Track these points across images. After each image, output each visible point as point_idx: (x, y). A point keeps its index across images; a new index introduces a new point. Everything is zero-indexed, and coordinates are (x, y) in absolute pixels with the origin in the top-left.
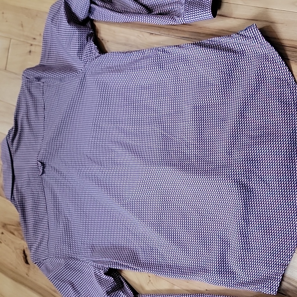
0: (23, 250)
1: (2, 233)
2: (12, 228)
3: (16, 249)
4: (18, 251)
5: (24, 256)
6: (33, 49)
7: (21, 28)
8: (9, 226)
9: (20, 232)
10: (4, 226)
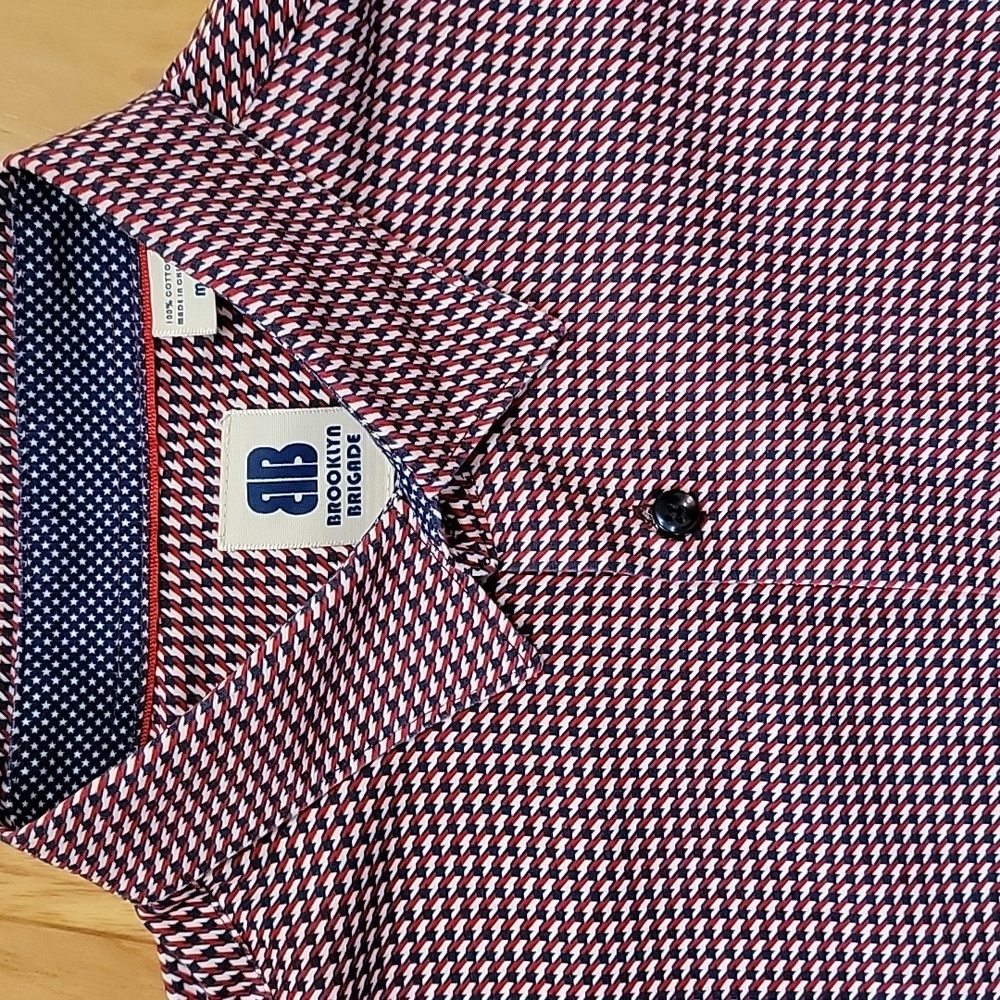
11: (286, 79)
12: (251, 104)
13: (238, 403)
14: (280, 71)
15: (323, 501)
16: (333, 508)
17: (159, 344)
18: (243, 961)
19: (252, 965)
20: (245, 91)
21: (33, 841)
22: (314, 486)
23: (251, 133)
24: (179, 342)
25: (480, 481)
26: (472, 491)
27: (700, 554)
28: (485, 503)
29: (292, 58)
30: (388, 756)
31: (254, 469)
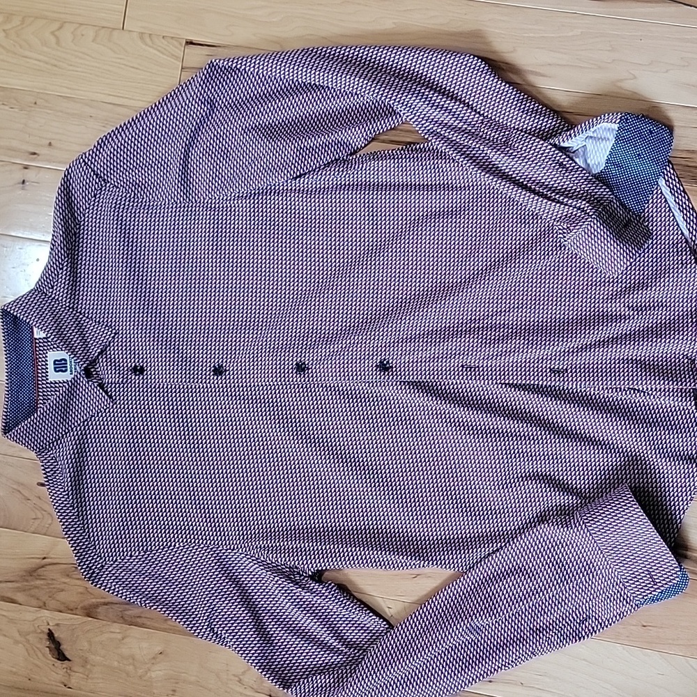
11: (57, 285)
12: (51, 290)
13: (51, 350)
14: (55, 284)
15: (69, 370)
16: (71, 371)
17: (36, 339)
18: (56, 464)
19: (57, 465)
20: (49, 288)
21: (9, 437)
22: (66, 367)
23: (51, 296)
24: (40, 338)
25: (98, 365)
26: (96, 367)
27: (143, 378)
28: (99, 369)
29: (57, 281)
30: (84, 422)
31: (55, 364)
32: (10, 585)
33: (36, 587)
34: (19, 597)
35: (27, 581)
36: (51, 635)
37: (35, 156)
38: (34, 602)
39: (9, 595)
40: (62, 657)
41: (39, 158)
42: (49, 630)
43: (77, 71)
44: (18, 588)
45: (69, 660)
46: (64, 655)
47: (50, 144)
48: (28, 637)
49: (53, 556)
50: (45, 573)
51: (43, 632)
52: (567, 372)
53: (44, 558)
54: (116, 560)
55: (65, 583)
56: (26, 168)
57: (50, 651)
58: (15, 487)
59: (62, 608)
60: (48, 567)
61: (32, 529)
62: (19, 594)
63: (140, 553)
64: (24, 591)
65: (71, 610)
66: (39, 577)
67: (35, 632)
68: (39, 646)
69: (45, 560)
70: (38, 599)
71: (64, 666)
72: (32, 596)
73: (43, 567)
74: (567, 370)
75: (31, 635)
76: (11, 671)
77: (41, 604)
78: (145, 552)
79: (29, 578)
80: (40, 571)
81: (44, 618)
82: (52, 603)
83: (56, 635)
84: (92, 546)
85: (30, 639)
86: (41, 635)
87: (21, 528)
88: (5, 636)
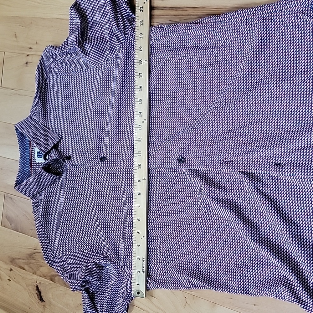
0: (36, 285)
1: (11, 270)
2: (21, 262)
3: (28, 286)
4: (30, 287)
5: (38, 293)
6: (29, 59)
7: (14, 39)
8: (17, 261)
9: (31, 265)
10: (13, 261)
31: (37, 154)
32: (23, 261)
33: (32, 263)
34: (26, 267)
35: (29, 260)
36: (37, 287)
37: (31, 49)
38: (31, 270)
39: (22, 265)
40: (41, 299)
41: (33, 50)
42: (37, 285)
43: (47, 4)
44: (25, 263)
45: (44, 301)
46: (42, 299)
47: (37, 43)
48: (29, 287)
49: (38, 249)
50: (35, 257)
51: (34, 286)
52: (285, 166)
53: (35, 249)
54: (60, 255)
55: (43, 263)
56: (28, 56)
57: (37, 295)
58: (24, 213)
59: (42, 275)
60: (36, 254)
61: (31, 235)
62: (26, 266)
63: (68, 253)
64: (28, 264)
65: (45, 276)
66: (33, 259)
67: (31, 285)
68: (33, 292)
69: (35, 250)
70: (33, 269)
71: (42, 304)
72: (30, 267)
73: (34, 254)
74: (285, 164)
75: (30, 286)
76: (23, 303)
77: (34, 272)
78: (71, 253)
79: (29, 258)
80: (34, 255)
81: (34, 279)
82: (38, 272)
83: (39, 288)
84: (50, 246)
85: (30, 288)
86: (34, 287)
87: (27, 234)
88: (21, 285)
